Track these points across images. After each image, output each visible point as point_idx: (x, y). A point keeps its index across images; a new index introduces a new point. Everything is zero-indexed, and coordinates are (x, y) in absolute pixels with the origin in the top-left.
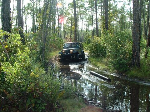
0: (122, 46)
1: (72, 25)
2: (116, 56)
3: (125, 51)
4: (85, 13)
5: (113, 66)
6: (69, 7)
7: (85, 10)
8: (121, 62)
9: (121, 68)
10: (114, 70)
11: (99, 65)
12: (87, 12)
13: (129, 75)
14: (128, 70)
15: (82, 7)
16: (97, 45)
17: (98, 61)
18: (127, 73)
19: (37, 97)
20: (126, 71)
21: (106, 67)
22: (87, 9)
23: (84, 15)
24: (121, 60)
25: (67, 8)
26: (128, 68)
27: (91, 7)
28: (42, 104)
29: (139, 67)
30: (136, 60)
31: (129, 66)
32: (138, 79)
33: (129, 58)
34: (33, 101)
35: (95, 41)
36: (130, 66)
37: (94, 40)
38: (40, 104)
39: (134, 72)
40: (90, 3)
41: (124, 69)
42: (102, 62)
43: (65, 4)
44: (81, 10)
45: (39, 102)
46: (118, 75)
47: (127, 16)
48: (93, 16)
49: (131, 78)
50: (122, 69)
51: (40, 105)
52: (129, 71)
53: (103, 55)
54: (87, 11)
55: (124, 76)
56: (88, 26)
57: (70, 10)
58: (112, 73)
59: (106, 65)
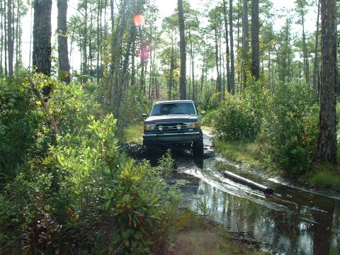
0: (295, 116)
1: (172, 66)
2: (282, 139)
3: (302, 128)
4: (200, 41)
5: (274, 160)
6: (164, 27)
7: (199, 35)
8: (294, 151)
9: (294, 164)
10: (275, 170)
11: (241, 157)
12: (204, 39)
13: (312, 181)
14: (310, 169)
15: (193, 26)
16: (233, 112)
17: (238, 150)
18: (308, 177)
19: (135, 226)
20: (304, 172)
21: (256, 163)
22: (204, 32)
23: (196, 45)
24: (294, 147)
25: (159, 29)
26: (308, 166)
27: (213, 27)
28: (143, 241)
29: (335, 163)
30: (327, 147)
31: (310, 161)
32: (334, 190)
33: (311, 143)
34: (125, 234)
35: (228, 105)
36: (314, 160)
37: (226, 103)
38: (140, 240)
39: (323, 175)
40: (212, 18)
41: (301, 168)
42: (246, 151)
43: (155, 20)
44: (193, 32)
45: (137, 236)
46: (286, 181)
47: (294, 47)
48: (219, 48)
49: (317, 187)
50: (296, 168)
51: (140, 244)
52: (311, 172)
53: (247, 136)
54: (205, 36)
55: (301, 185)
56: (206, 71)
57: (167, 33)
58: (272, 176)
59: (256, 159)
